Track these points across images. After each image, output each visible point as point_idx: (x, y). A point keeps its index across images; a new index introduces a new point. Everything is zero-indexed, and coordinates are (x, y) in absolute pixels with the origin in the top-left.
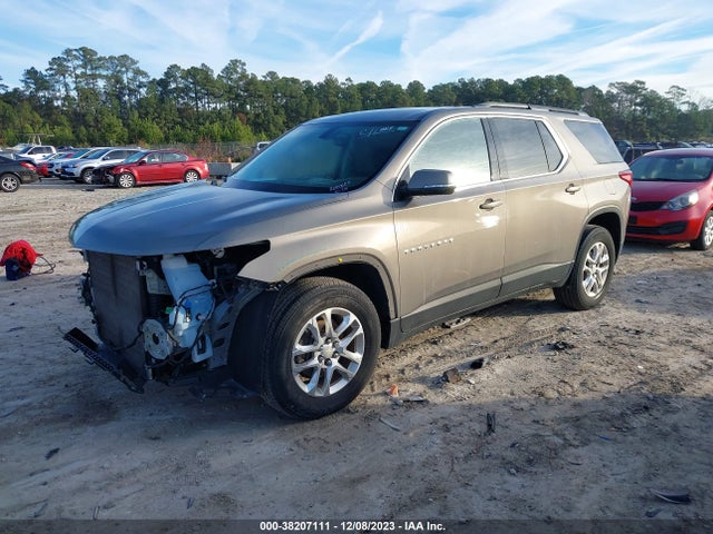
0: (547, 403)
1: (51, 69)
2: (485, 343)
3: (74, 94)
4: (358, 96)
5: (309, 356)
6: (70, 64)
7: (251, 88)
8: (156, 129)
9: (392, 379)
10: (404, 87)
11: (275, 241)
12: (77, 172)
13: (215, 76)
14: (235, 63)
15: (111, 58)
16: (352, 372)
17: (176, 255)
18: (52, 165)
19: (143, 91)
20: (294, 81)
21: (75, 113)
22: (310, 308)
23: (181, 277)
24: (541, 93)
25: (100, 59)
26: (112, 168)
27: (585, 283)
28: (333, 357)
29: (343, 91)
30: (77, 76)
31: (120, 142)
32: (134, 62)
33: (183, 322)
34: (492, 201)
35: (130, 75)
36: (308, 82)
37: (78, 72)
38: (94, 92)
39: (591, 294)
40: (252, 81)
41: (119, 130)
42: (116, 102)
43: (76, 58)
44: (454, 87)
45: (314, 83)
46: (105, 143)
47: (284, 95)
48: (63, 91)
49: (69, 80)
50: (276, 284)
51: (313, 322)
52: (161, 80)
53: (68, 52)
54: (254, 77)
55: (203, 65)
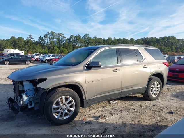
0: (125, 126)
1: (44, 36)
2: (117, 108)
3: (49, 42)
4: (117, 42)
5: (58, 108)
6: (49, 35)
7: (90, 40)
8: (66, 50)
9: (86, 116)
10: (129, 40)
11: (48, 78)
12: (44, 60)
13: (82, 38)
14: (86, 34)
15: (58, 34)
16: (71, 113)
17: (27, 81)
18: (39, 58)
19: (65, 41)
20: (101, 39)
21: (49, 46)
22: (57, 96)
23: (27, 86)
24: (167, 41)
25: (55, 34)
26: (51, 59)
27: (151, 93)
28: (65, 109)
29: (113, 41)
30: (50, 38)
31: (58, 53)
32: (63, 35)
33: (25, 98)
34: (117, 69)
35: (62, 37)
36: (104, 39)
37: (50, 37)
38: (53, 42)
39: (154, 96)
40: (90, 39)
41: (57, 50)
42: (58, 44)
43: (50, 34)
44: (142, 40)
45: (106, 39)
46: (54, 53)
47: (98, 42)
48: (47, 41)
49: (48, 39)
50: (48, 89)
51: (59, 99)
52: (69, 39)
53: (48, 33)
54: (91, 38)
55: (79, 35)
